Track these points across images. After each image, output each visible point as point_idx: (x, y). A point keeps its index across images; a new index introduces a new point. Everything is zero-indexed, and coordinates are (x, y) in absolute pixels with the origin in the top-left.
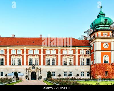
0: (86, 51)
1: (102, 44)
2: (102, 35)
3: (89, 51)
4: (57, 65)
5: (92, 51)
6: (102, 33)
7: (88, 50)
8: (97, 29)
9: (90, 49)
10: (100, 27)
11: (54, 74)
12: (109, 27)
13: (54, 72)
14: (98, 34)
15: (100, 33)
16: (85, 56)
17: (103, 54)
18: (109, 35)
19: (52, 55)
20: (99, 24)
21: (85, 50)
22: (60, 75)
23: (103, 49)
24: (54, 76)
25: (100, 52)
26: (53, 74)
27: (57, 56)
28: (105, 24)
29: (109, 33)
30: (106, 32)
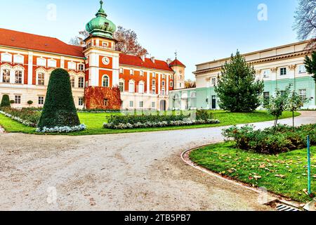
0: (78, 64)
1: (101, 57)
2: (100, 45)
3: (82, 66)
4: (26, 82)
5: (87, 66)
6: (100, 42)
7: (81, 63)
8: (95, 33)
9: (85, 63)
10: (98, 31)
11: (19, 100)
12: (111, 34)
13: (19, 97)
14: (95, 41)
15: (98, 40)
16: (76, 72)
17: (101, 73)
18: (110, 46)
19: (16, 64)
20: (96, 27)
21: (77, 62)
22: (30, 102)
23: (101, 65)
24: (19, 103)
25: (98, 69)
26: (16, 100)
27: (26, 67)
28: (105, 29)
29: (110, 43)
30: (107, 42)
